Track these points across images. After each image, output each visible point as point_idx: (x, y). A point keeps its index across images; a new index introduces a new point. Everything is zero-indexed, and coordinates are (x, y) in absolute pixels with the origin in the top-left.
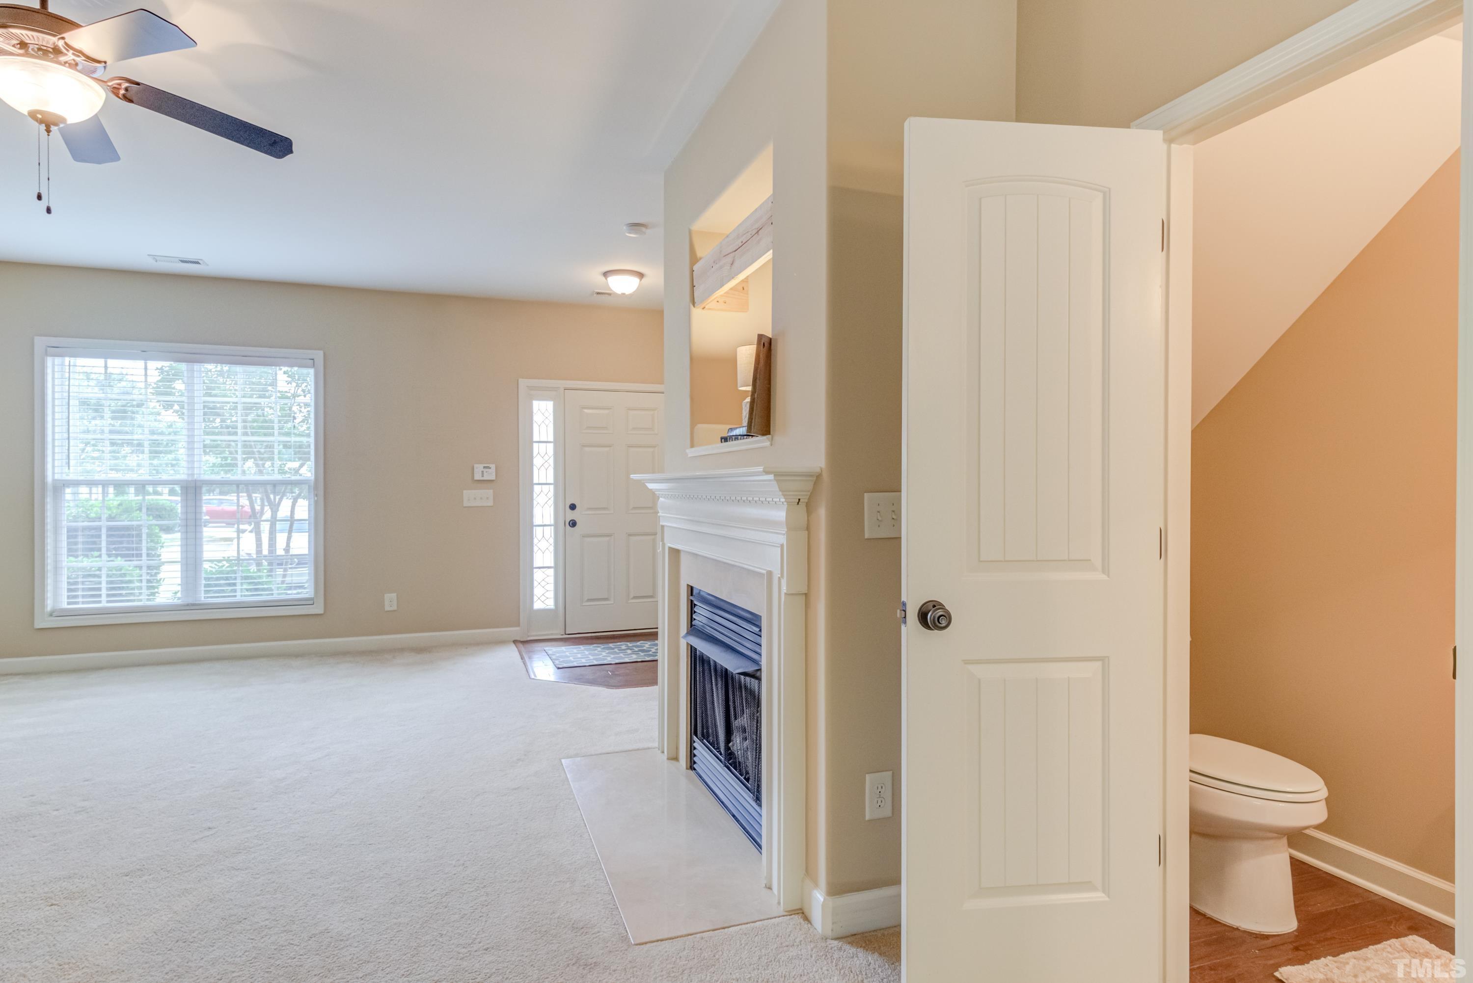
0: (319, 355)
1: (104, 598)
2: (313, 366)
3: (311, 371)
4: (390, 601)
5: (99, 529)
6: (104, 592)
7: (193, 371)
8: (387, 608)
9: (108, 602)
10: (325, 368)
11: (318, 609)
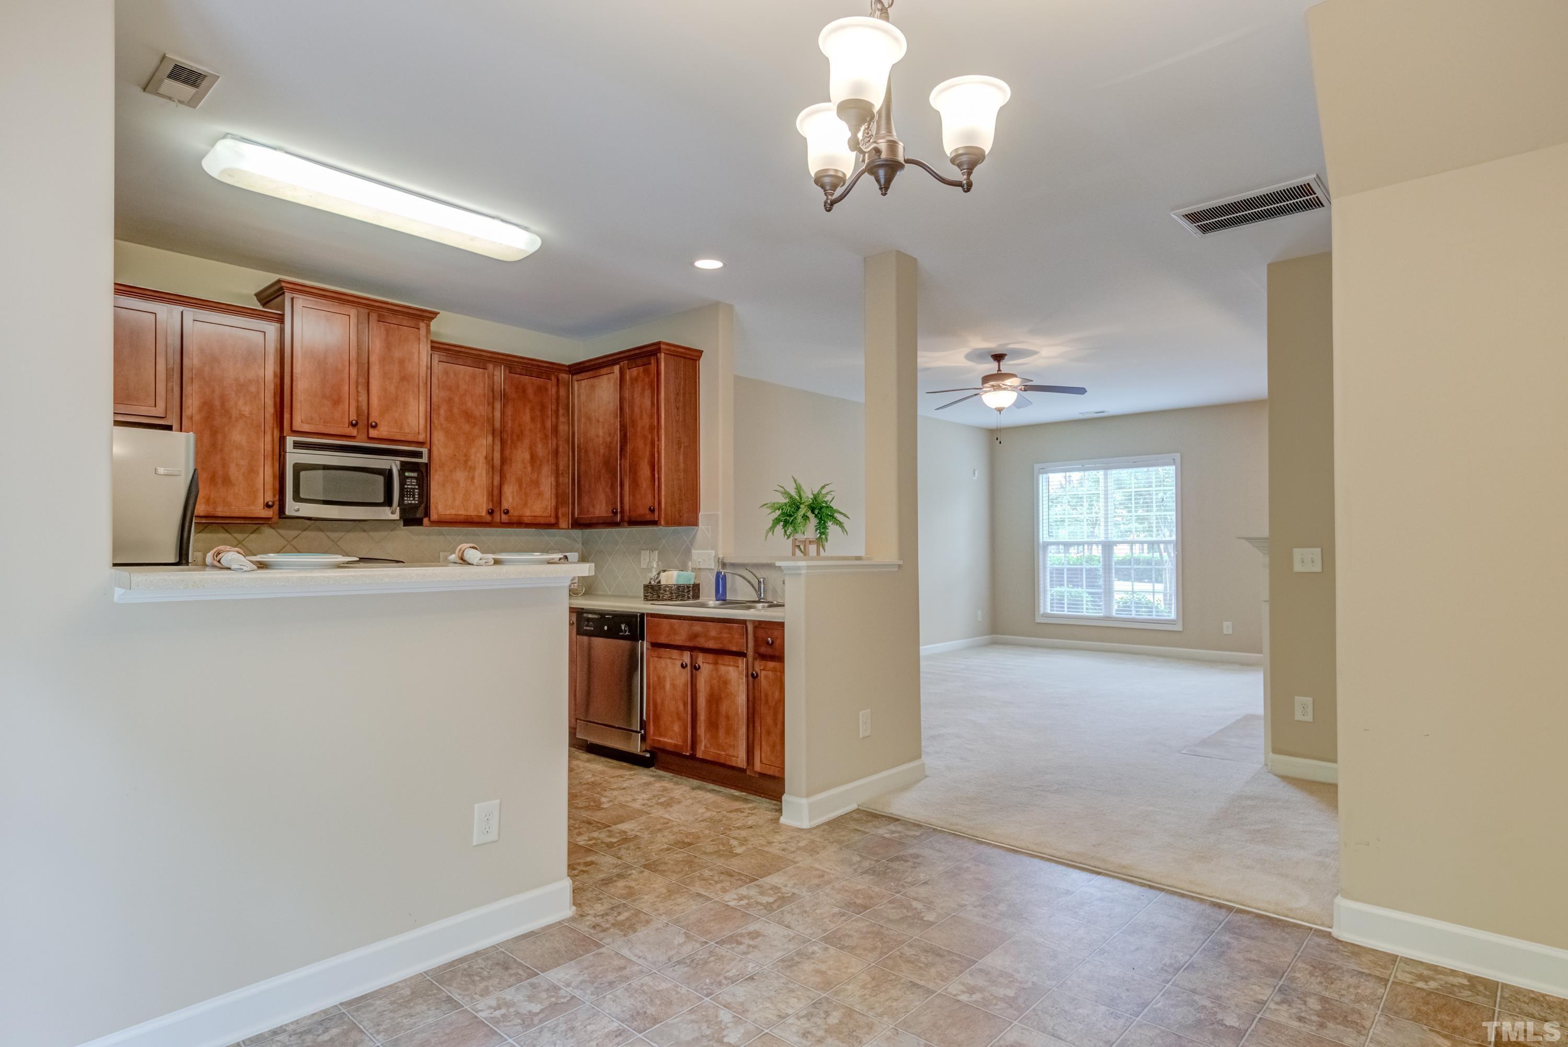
0: (1177, 456)
1: (1066, 609)
2: (1174, 464)
3: (1174, 467)
4: (1227, 627)
5: (1063, 570)
6: (1066, 606)
7: (1107, 475)
8: (1225, 632)
9: (1068, 611)
10: (1181, 465)
11: (1179, 628)
